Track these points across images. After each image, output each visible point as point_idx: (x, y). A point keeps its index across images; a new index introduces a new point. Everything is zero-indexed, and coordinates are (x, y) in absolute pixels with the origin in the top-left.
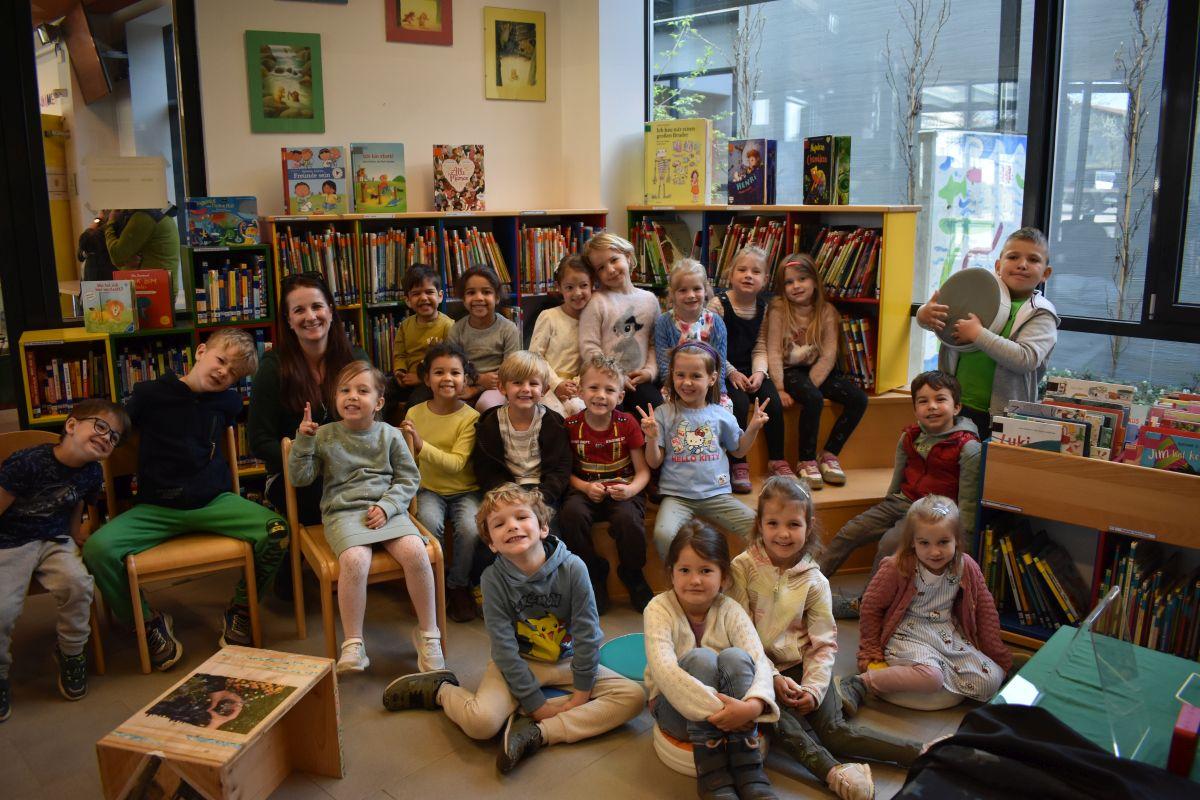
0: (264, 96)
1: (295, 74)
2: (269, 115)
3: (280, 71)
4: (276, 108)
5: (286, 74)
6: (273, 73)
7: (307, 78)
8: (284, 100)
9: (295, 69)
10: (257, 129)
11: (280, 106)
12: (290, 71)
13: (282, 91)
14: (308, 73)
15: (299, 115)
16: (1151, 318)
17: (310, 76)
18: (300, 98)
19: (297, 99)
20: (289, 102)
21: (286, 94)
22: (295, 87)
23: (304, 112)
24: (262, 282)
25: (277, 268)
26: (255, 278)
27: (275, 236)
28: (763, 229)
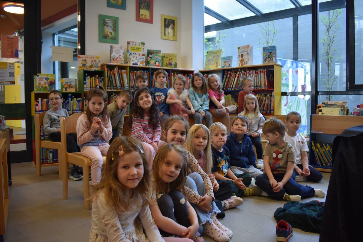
0: (103, 32)
1: (111, 27)
2: (104, 38)
3: (107, 26)
4: (106, 36)
5: (109, 27)
6: (106, 26)
7: (114, 29)
8: (108, 34)
9: (111, 26)
10: (100, 41)
11: (107, 35)
12: (110, 26)
13: (108, 31)
14: (115, 27)
15: (112, 38)
17: (115, 28)
18: (112, 34)
19: (111, 34)
20: (109, 34)
21: (109, 32)
22: (111, 31)
23: (113, 38)
24: (102, 81)
25: (106, 77)
26: (101, 80)
27: (106, 68)
28: (241, 73)
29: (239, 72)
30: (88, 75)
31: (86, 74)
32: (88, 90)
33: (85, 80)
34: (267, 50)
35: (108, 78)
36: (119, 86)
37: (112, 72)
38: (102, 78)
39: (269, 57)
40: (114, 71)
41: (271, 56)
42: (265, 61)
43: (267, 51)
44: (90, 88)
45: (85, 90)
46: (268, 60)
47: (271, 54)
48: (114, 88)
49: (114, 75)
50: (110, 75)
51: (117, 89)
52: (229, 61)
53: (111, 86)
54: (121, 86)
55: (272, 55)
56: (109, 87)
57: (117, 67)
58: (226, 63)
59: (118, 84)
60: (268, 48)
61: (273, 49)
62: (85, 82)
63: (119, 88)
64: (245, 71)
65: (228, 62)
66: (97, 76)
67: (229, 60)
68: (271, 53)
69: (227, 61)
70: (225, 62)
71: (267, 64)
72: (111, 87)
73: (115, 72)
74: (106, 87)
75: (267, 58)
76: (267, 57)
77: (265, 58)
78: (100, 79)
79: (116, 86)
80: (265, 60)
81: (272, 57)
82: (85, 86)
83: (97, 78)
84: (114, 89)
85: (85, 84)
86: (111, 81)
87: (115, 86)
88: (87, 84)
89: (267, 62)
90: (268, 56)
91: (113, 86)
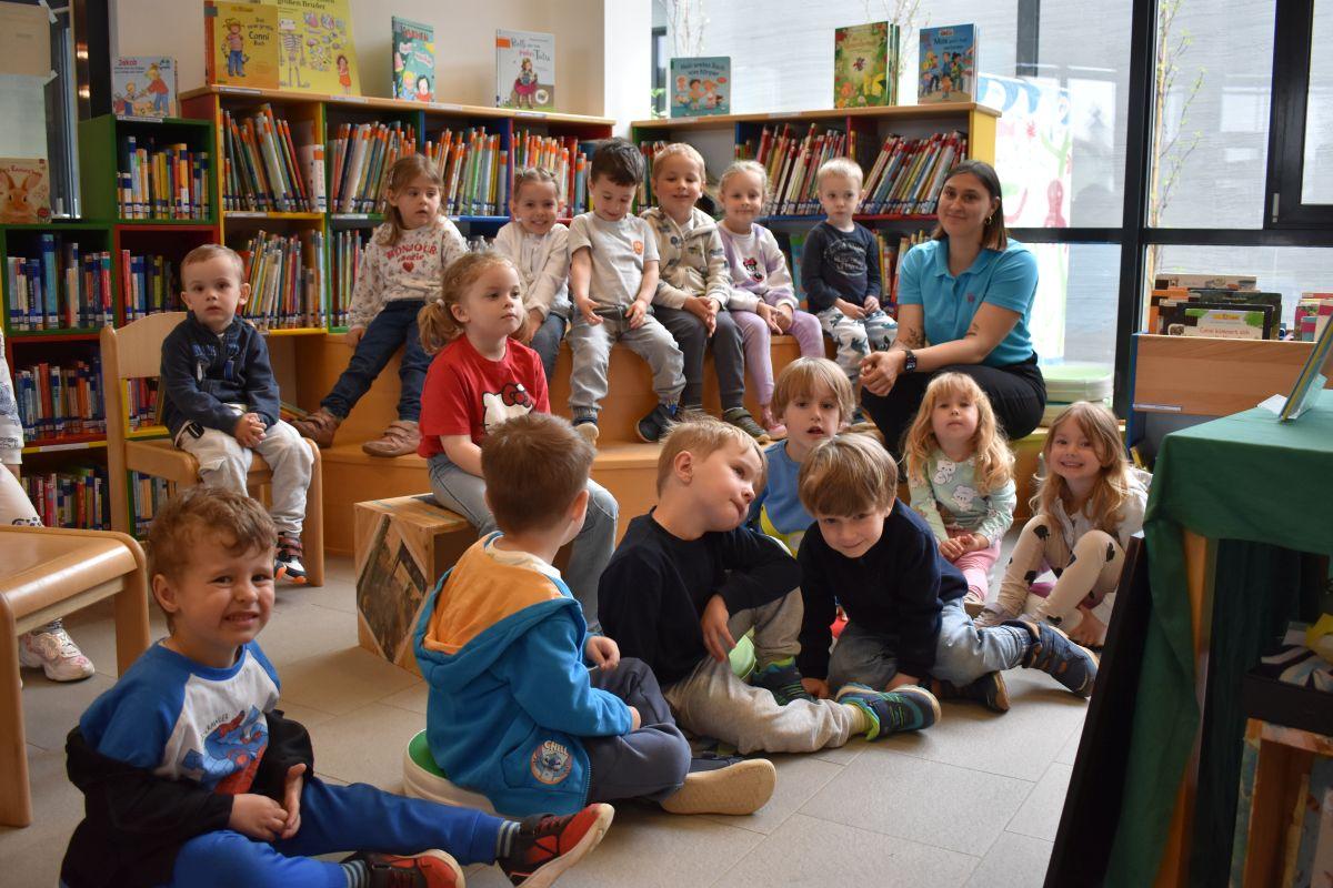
16: (1275, 220)
24: (203, 172)
25: (221, 154)
26: (196, 165)
27: (219, 112)
28: (820, 138)
29: (815, 135)
30: (139, 145)
31: (132, 140)
32: (141, 216)
33: (123, 165)
34: (938, 41)
35: (227, 155)
36: (286, 196)
37: (245, 131)
38: (204, 155)
39: (946, 74)
40: (255, 126)
41: (956, 68)
42: (930, 92)
43: (939, 49)
44: (152, 203)
45: (129, 216)
46: (941, 85)
47: (957, 60)
48: (262, 202)
49: (259, 141)
50: (239, 145)
51: (276, 209)
52: (713, 79)
53: (246, 192)
54: (291, 195)
55: (960, 67)
56: (233, 197)
57: (267, 107)
58: (701, 89)
59: (282, 187)
60: (945, 33)
61: (965, 40)
62: (127, 176)
63: (287, 202)
64: (841, 134)
65: (709, 86)
66: (184, 147)
67: (714, 74)
68: (955, 55)
69: (702, 77)
70: (692, 83)
71: (936, 103)
72: (243, 197)
73: (261, 130)
74: (223, 201)
75: (936, 78)
76: (938, 71)
77: (930, 76)
78: (195, 160)
79: (271, 194)
80: (931, 86)
81: (959, 76)
82: (128, 196)
83: (183, 155)
84: (259, 208)
85: (127, 184)
86: (241, 171)
87: (263, 196)
88: (136, 184)
89: (937, 95)
90: (944, 69)
91: (257, 196)
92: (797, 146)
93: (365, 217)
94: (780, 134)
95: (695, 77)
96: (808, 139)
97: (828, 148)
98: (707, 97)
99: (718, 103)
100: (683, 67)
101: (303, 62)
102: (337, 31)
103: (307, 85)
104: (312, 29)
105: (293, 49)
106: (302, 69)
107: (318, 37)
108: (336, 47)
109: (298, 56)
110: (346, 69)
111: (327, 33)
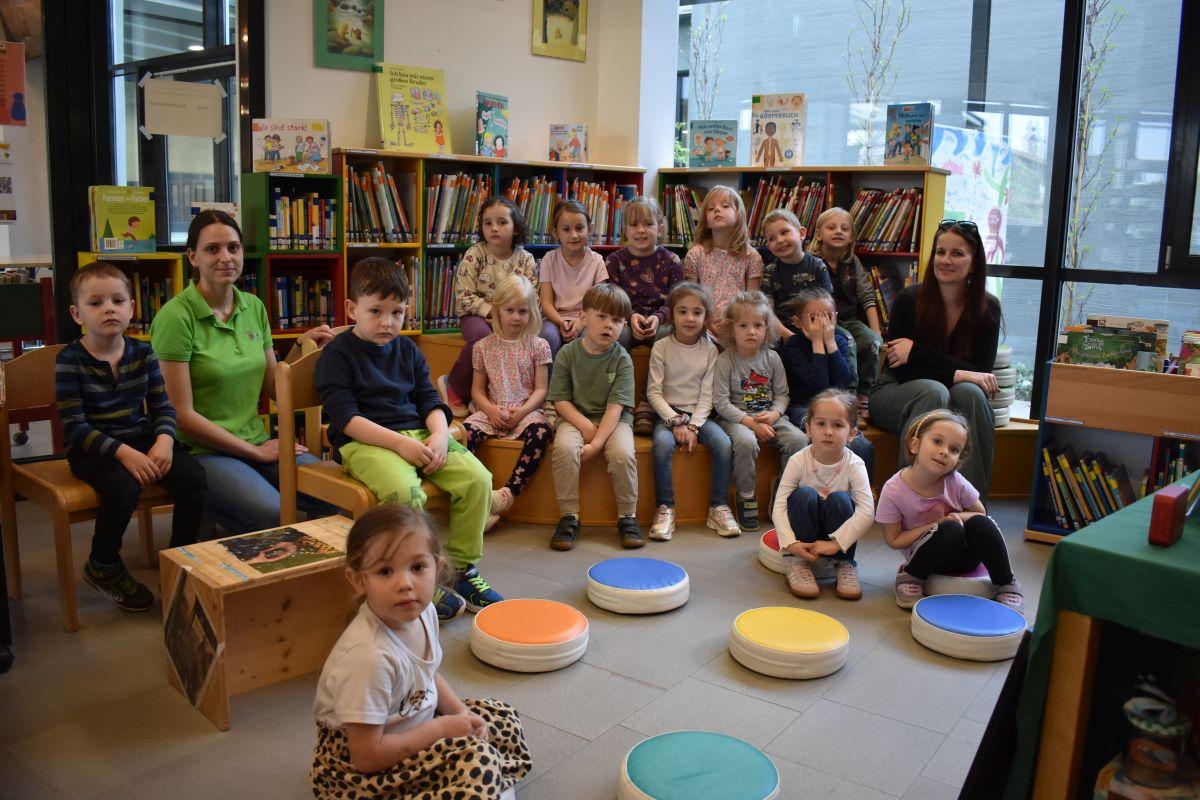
0: (329, 31)
1: (359, 12)
2: (333, 51)
3: (345, 7)
4: (340, 44)
5: (351, 10)
6: (338, 8)
7: (369, 17)
8: (348, 36)
9: (359, 6)
10: (320, 62)
11: (343, 41)
12: (354, 8)
13: (346, 27)
14: (371, 12)
15: (360, 53)
16: (1167, 267)
17: (373, 16)
18: (362, 36)
19: (359, 38)
20: (352, 39)
21: (349, 31)
22: (358, 25)
23: (365, 51)
24: (332, 213)
25: (346, 199)
26: (327, 208)
27: (345, 167)
28: (806, 188)
29: (802, 186)
30: (283, 194)
31: (278, 190)
32: (283, 247)
33: (273, 211)
34: (901, 115)
35: (350, 200)
36: (394, 232)
37: (364, 182)
38: (333, 201)
39: (907, 141)
40: (372, 178)
41: (915, 137)
42: (894, 155)
43: (903, 122)
44: (292, 236)
45: (274, 248)
46: (903, 150)
47: (916, 130)
48: (375, 235)
49: (374, 189)
50: (359, 192)
51: (386, 241)
52: (724, 138)
53: (363, 227)
54: (398, 230)
55: (918, 137)
56: (354, 232)
57: (380, 164)
58: (713, 145)
59: (390, 224)
60: (906, 110)
61: (922, 116)
62: (273, 217)
63: (395, 236)
64: (822, 185)
65: (720, 143)
66: (316, 195)
67: (725, 133)
68: (915, 127)
69: (715, 136)
70: (707, 140)
71: (898, 164)
72: (361, 232)
73: (376, 181)
74: (346, 235)
75: (899, 144)
76: (901, 139)
77: (894, 143)
78: (326, 204)
79: (383, 229)
80: (895, 150)
81: (917, 144)
82: (273, 232)
83: (316, 202)
84: (373, 240)
85: (274, 223)
86: (361, 212)
87: (376, 231)
88: (281, 224)
89: (899, 158)
90: (906, 138)
91: (372, 231)
92: (788, 193)
93: (452, 246)
94: (775, 183)
95: (709, 135)
96: (796, 189)
97: (812, 196)
98: (717, 152)
99: (727, 157)
100: (700, 127)
101: (409, 127)
102: (435, 102)
103: (411, 145)
104: (417, 101)
105: (402, 116)
106: (407, 132)
107: (420, 107)
108: (434, 114)
109: (405, 122)
110: (441, 132)
111: (427, 104)
